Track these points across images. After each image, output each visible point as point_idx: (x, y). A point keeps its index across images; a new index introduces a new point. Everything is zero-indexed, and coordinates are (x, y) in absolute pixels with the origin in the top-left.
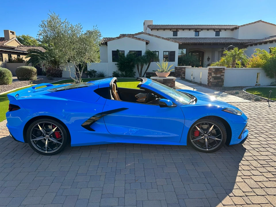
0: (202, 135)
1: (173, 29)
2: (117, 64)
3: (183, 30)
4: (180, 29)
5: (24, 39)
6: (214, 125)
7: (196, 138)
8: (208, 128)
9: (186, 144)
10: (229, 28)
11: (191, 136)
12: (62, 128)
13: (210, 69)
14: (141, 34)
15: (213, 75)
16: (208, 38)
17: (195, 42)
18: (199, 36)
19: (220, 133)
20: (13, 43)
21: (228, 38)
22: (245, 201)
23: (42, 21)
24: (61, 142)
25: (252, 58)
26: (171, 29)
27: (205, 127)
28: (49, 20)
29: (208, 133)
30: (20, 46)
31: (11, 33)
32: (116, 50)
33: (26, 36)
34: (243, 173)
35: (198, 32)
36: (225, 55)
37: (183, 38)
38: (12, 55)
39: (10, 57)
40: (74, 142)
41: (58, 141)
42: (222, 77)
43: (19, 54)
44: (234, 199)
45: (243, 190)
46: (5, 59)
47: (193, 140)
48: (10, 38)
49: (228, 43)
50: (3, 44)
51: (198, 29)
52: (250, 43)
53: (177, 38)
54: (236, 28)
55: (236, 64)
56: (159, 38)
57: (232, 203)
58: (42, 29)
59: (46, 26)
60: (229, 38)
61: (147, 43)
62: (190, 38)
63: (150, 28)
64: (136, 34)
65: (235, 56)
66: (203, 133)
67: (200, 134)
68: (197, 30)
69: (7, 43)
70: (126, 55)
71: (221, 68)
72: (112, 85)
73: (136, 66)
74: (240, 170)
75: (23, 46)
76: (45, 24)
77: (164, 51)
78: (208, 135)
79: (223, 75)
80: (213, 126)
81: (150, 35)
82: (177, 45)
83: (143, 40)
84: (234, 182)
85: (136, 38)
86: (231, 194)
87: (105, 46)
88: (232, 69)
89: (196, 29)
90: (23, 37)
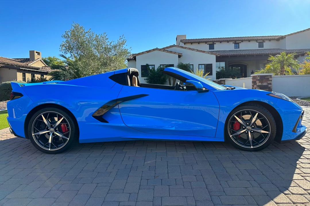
0: (243, 128)
1: (209, 42)
2: (147, 79)
3: (221, 42)
4: (216, 41)
5: (50, 60)
6: (259, 113)
7: (236, 132)
8: (251, 119)
9: (223, 140)
10: (274, 39)
11: (230, 130)
12: (69, 119)
13: (254, 78)
14: (173, 47)
15: (258, 84)
16: (250, 50)
17: (235, 54)
18: (239, 48)
19: (268, 124)
20: (37, 64)
21: (273, 49)
22: (307, 199)
23: (65, 32)
24: (68, 138)
25: (305, 64)
26: (206, 42)
27: (247, 117)
28: (72, 29)
29: (251, 124)
30: (44, 67)
31: (37, 54)
32: (146, 65)
33: (52, 57)
34: (303, 171)
35: (238, 43)
36: (271, 61)
37: (221, 51)
38: (35, 75)
39: (33, 76)
40: (83, 137)
41: (64, 135)
42: (269, 86)
43: (42, 74)
44: (292, 197)
45: (304, 188)
46: (28, 79)
47: (233, 135)
48: (36, 58)
49: (274, 54)
50: (28, 65)
51: (237, 40)
52: (301, 52)
53: (213, 51)
54: (282, 38)
55: (286, 71)
56: (193, 50)
57: (288, 201)
58: (65, 40)
59: (69, 36)
60: (275, 49)
61: (180, 56)
62: (229, 51)
63: (183, 42)
64: (167, 47)
65: (283, 61)
66: (244, 125)
67: (241, 127)
68: (237, 42)
69: (32, 64)
70: (156, 69)
71: (268, 76)
72: (130, 71)
73: (168, 80)
74: (298, 168)
75: (47, 67)
76: (68, 35)
77: (199, 65)
78: (251, 126)
79: (270, 84)
80: (257, 114)
81: (182, 47)
82: (214, 57)
83: (175, 53)
84: (291, 180)
85: (168, 51)
86: (287, 192)
87: (133, 62)
88: (280, 76)
89: (235, 41)
90: (49, 58)
